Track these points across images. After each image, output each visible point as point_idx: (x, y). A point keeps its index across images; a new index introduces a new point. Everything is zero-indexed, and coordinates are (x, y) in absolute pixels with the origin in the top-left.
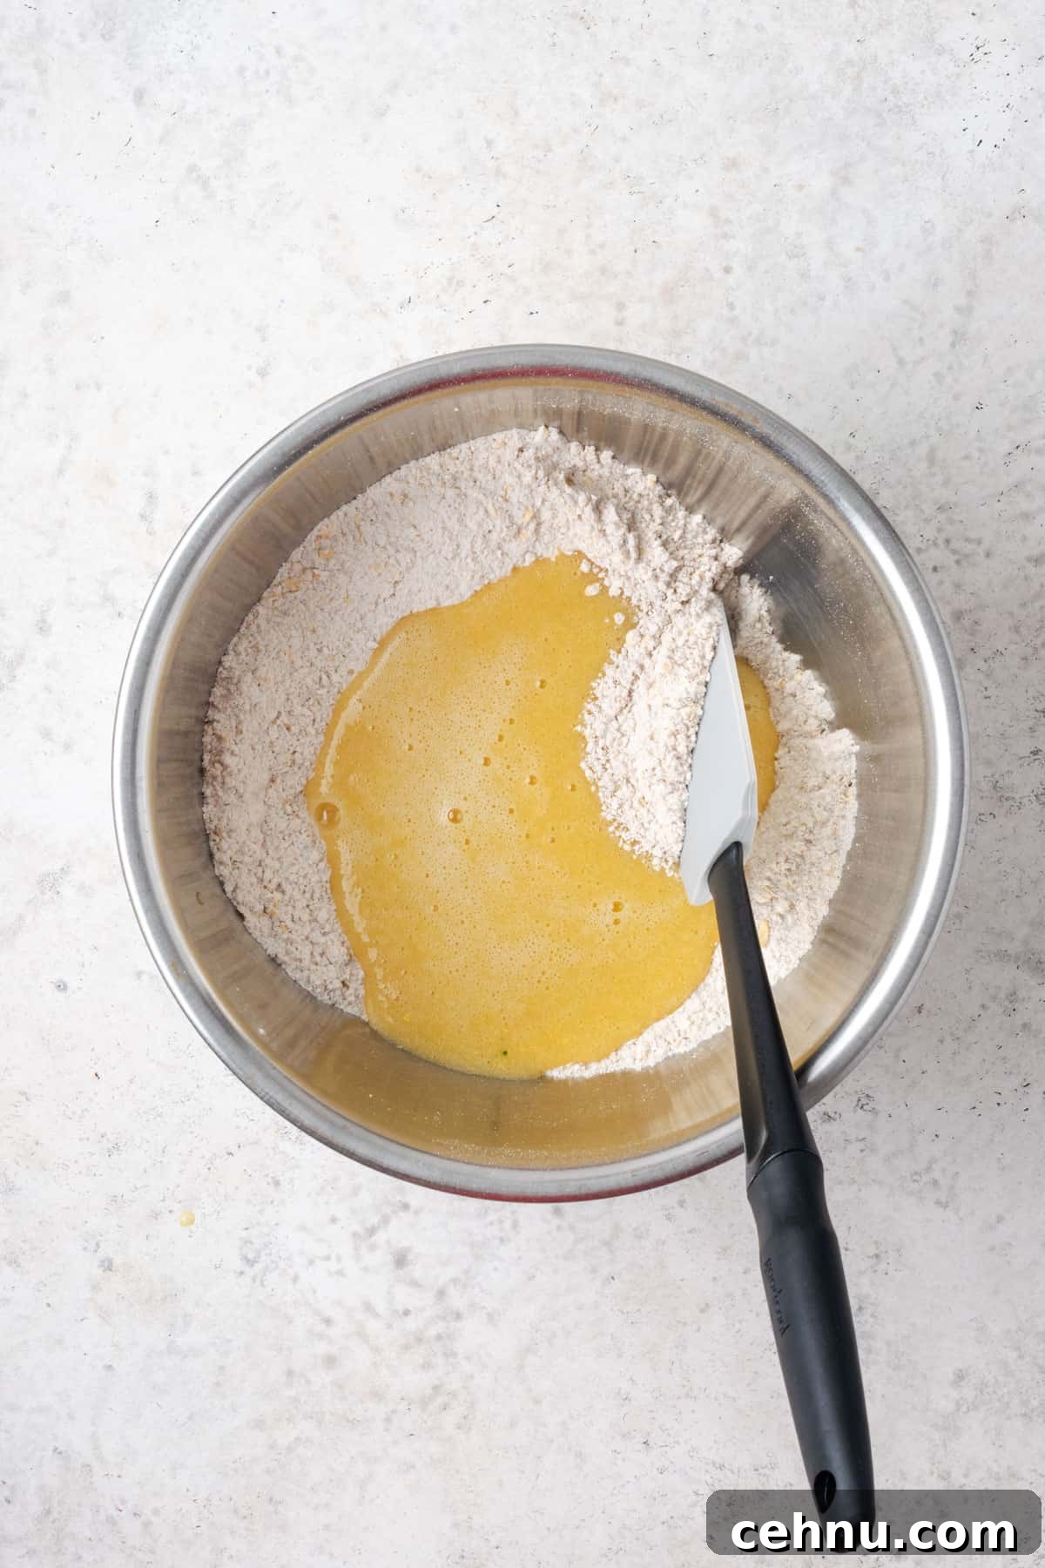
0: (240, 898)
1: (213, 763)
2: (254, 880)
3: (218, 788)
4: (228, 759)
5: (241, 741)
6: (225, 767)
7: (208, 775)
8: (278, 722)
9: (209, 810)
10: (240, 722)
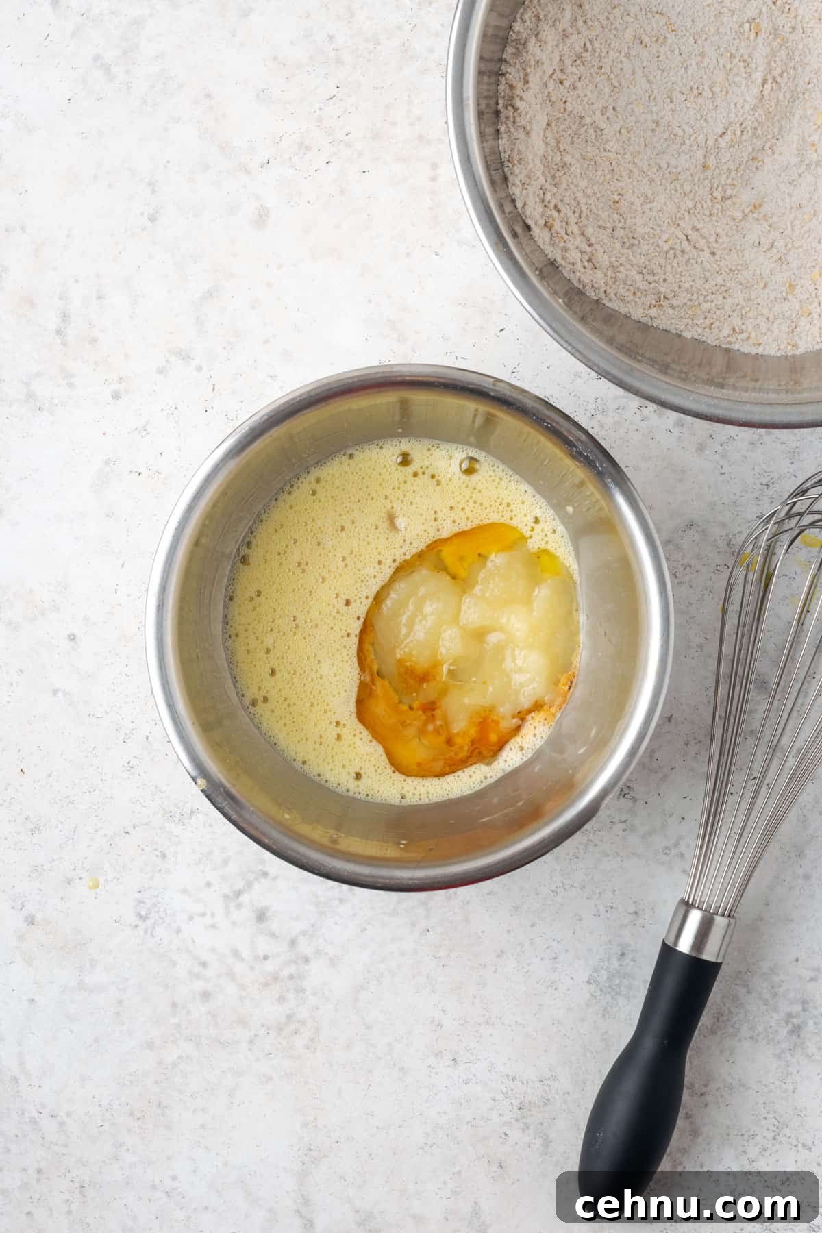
0: (528, 213)
1: (506, 108)
2: (538, 200)
3: (510, 125)
4: (518, 103)
5: (527, 89)
6: (516, 109)
7: (502, 116)
8: (554, 77)
9: (503, 143)
10: (526, 75)
